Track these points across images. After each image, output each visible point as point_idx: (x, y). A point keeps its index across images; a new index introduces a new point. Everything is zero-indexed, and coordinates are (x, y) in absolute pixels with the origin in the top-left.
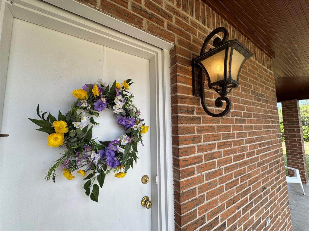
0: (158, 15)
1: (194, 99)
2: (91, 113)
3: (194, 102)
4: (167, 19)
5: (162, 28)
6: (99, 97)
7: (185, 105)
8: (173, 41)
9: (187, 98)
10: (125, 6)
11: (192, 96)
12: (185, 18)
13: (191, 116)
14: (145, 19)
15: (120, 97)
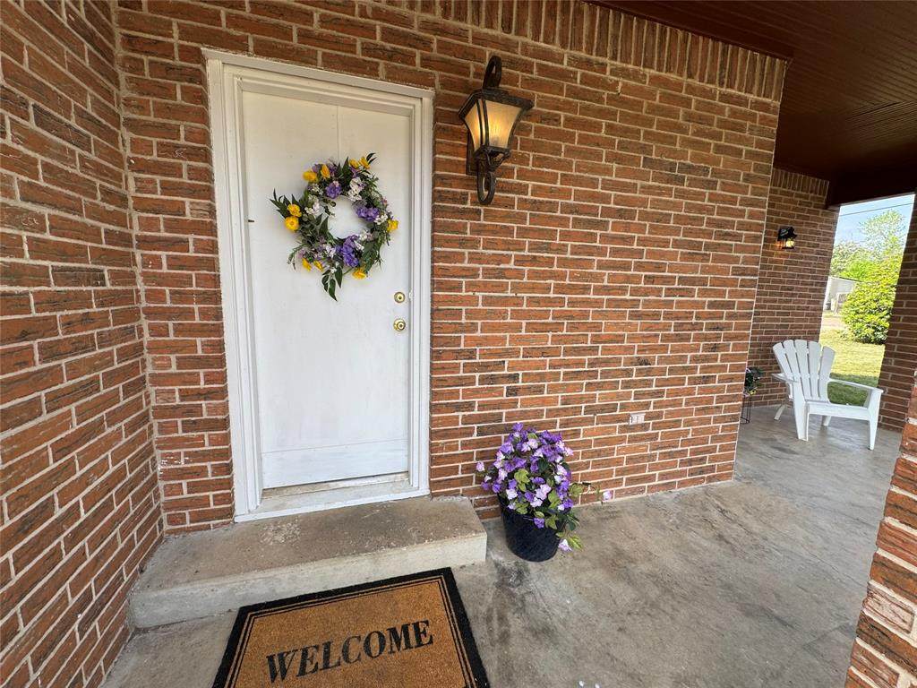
0: (405, 48)
1: (467, 180)
2: (325, 201)
3: (468, 185)
4: (421, 49)
5: (411, 67)
6: (331, 180)
7: (449, 189)
8: (432, 85)
9: (454, 178)
10: (352, 52)
11: (465, 175)
12: (460, 34)
13: (461, 206)
14: (382, 63)
15: (357, 180)
